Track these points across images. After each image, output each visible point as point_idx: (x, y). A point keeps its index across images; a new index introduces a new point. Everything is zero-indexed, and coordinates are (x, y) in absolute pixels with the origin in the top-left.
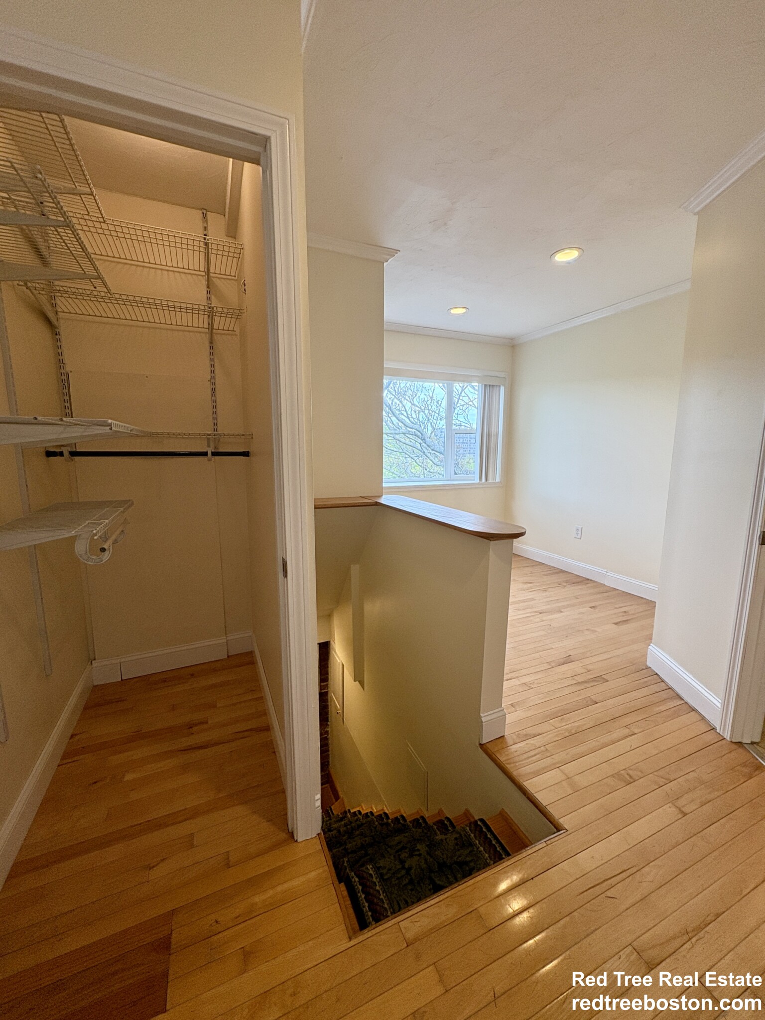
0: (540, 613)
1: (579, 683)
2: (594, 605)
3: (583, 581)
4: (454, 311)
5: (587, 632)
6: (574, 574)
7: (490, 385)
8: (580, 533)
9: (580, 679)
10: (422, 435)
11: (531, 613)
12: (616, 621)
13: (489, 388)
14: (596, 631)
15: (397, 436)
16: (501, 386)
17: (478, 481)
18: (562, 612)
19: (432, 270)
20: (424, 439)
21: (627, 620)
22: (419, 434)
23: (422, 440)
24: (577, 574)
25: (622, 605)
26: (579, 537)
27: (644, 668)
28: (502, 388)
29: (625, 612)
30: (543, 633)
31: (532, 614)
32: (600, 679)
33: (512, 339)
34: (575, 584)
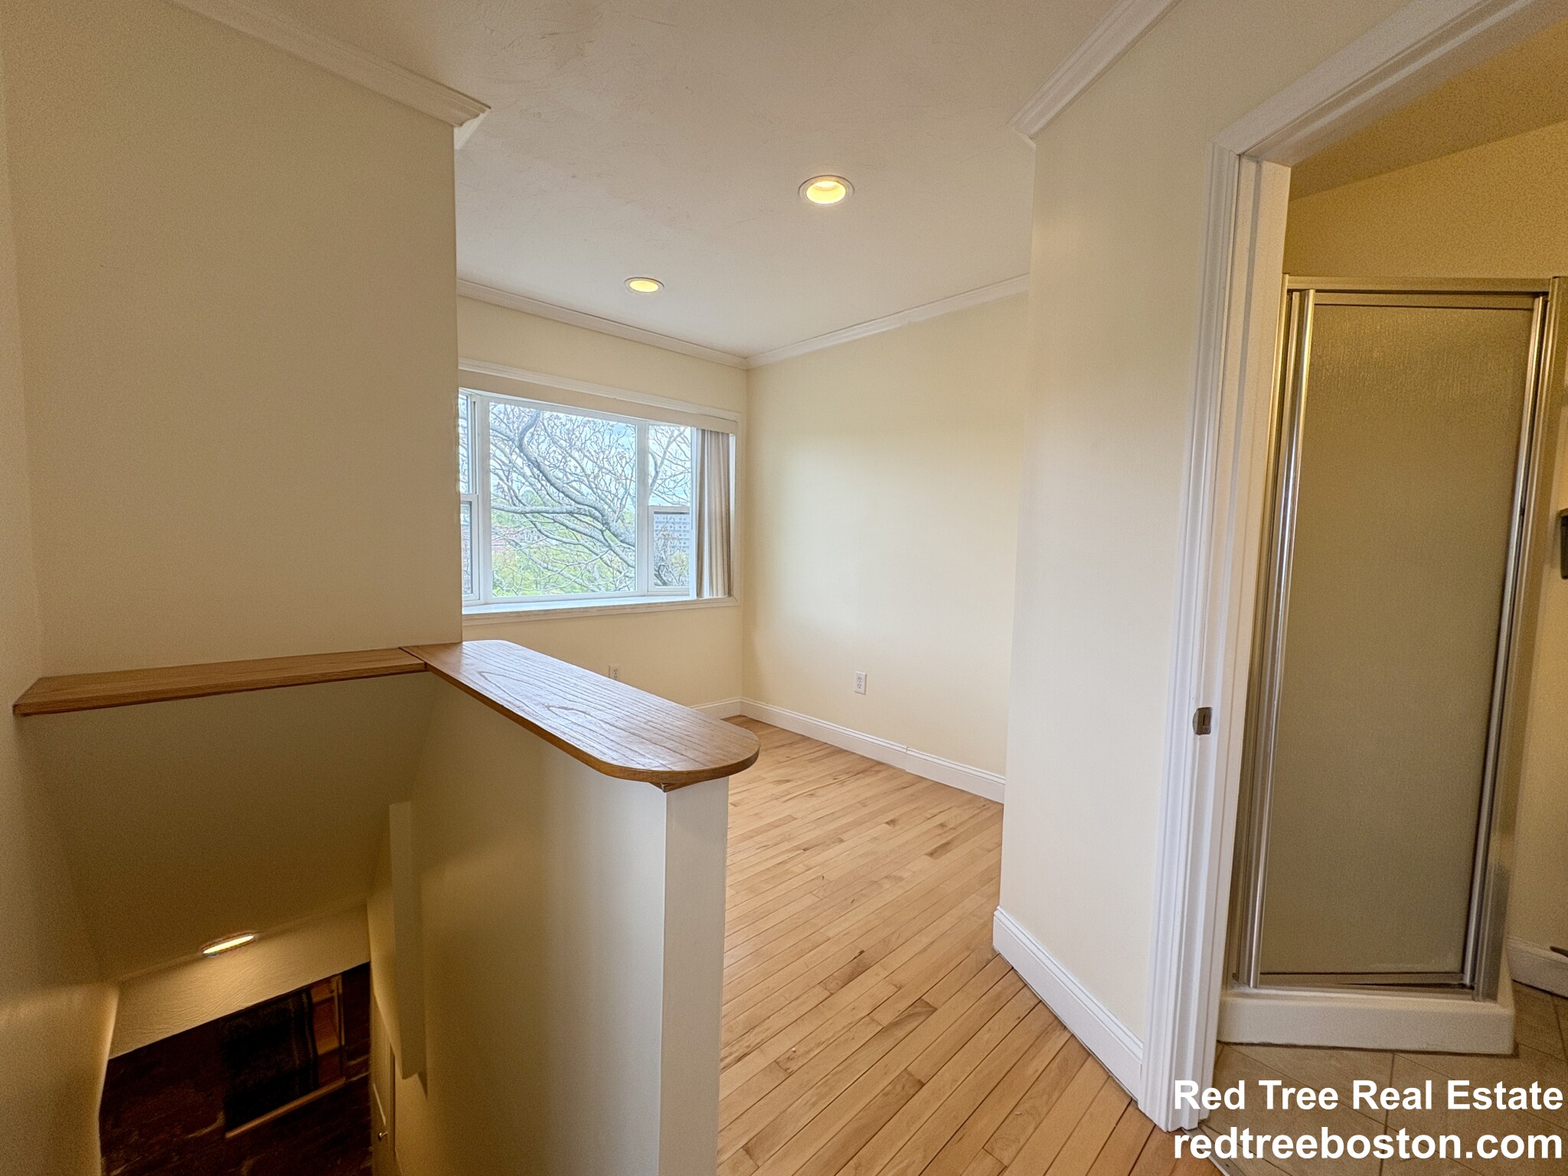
0: (805, 850)
1: (885, 1030)
2: (891, 818)
3: (871, 767)
4: (636, 285)
5: (887, 885)
6: (859, 755)
7: (711, 431)
8: (863, 684)
9: (886, 1017)
10: (603, 516)
11: (788, 851)
12: (930, 850)
13: (712, 435)
14: (901, 879)
15: (559, 517)
16: (730, 435)
17: (695, 597)
18: (841, 841)
19: (574, 177)
20: (607, 523)
21: (947, 843)
22: (597, 514)
23: (603, 524)
24: (862, 754)
25: (935, 811)
26: (862, 690)
27: (990, 956)
28: (732, 440)
29: (942, 825)
30: (809, 900)
31: (790, 855)
32: (923, 1009)
33: (746, 358)
34: (860, 775)
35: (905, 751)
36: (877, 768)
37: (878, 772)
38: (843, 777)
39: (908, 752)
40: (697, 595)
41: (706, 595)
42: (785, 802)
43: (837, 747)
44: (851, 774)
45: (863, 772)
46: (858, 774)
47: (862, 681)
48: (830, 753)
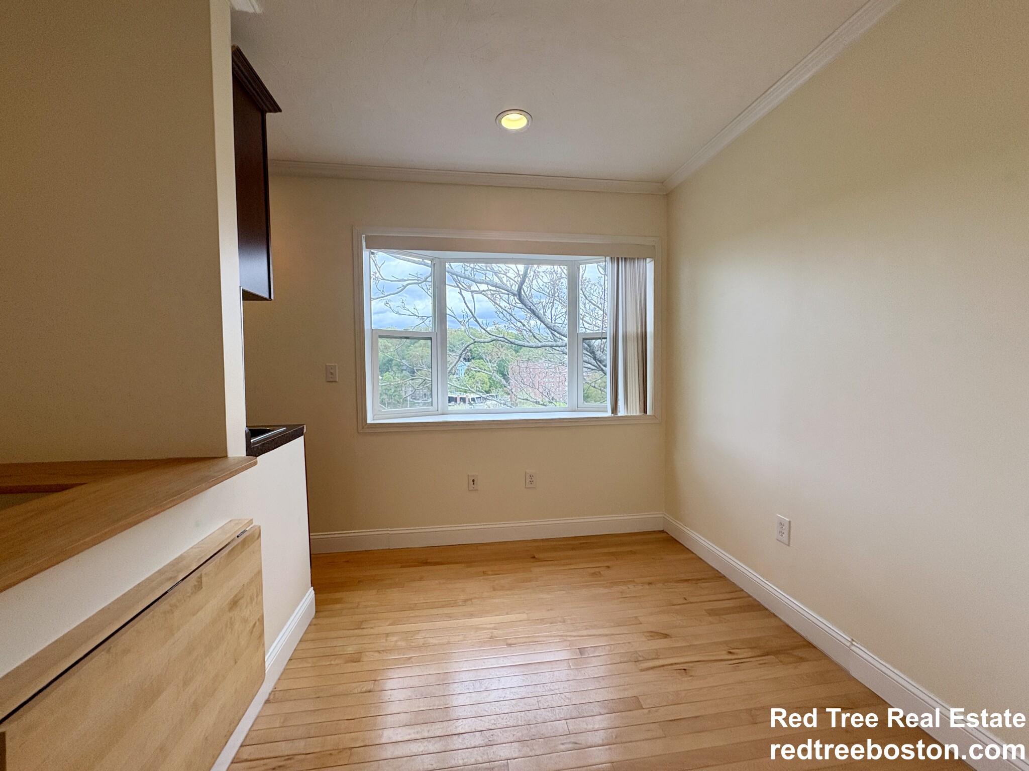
8: (786, 532)
16: (648, 260)
26: (785, 540)
28: (650, 264)
33: (662, 183)
34: (771, 658)
35: (848, 644)
36: (799, 653)
37: (802, 660)
38: (744, 653)
39: (853, 648)
40: (612, 413)
41: (622, 412)
42: (642, 670)
43: (755, 600)
44: (758, 652)
45: (776, 653)
46: (767, 654)
47: (786, 529)
48: (741, 607)
